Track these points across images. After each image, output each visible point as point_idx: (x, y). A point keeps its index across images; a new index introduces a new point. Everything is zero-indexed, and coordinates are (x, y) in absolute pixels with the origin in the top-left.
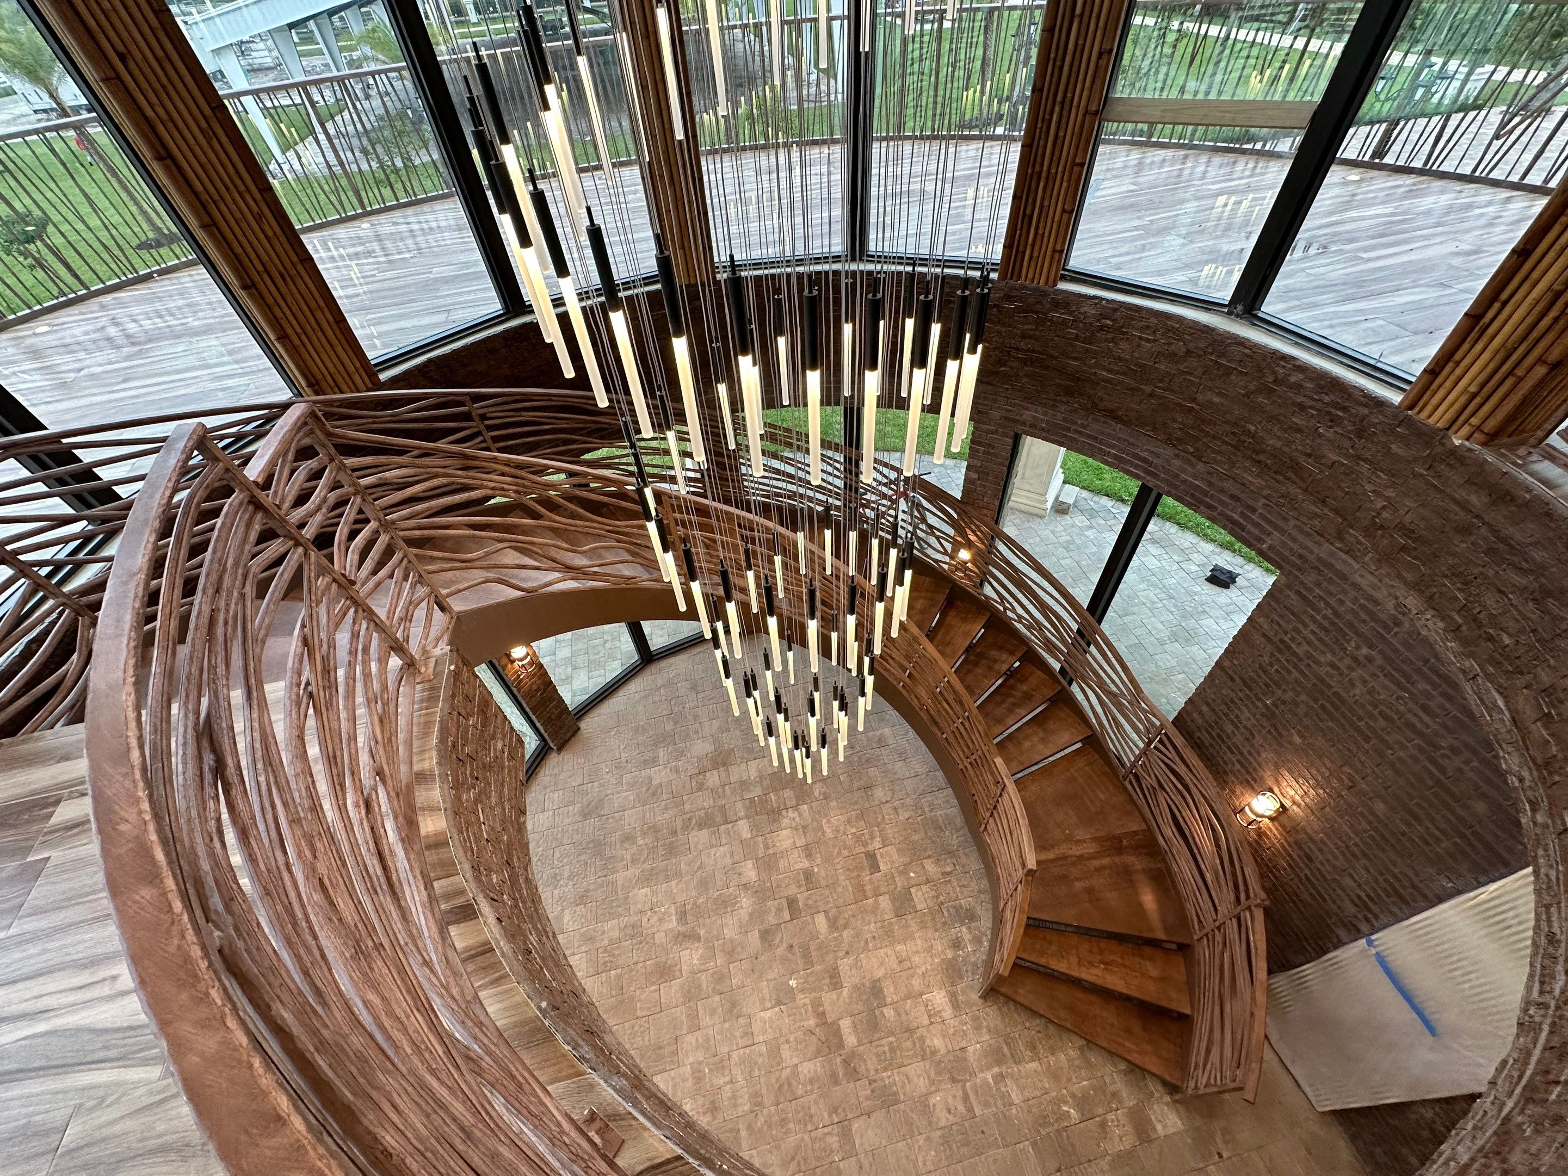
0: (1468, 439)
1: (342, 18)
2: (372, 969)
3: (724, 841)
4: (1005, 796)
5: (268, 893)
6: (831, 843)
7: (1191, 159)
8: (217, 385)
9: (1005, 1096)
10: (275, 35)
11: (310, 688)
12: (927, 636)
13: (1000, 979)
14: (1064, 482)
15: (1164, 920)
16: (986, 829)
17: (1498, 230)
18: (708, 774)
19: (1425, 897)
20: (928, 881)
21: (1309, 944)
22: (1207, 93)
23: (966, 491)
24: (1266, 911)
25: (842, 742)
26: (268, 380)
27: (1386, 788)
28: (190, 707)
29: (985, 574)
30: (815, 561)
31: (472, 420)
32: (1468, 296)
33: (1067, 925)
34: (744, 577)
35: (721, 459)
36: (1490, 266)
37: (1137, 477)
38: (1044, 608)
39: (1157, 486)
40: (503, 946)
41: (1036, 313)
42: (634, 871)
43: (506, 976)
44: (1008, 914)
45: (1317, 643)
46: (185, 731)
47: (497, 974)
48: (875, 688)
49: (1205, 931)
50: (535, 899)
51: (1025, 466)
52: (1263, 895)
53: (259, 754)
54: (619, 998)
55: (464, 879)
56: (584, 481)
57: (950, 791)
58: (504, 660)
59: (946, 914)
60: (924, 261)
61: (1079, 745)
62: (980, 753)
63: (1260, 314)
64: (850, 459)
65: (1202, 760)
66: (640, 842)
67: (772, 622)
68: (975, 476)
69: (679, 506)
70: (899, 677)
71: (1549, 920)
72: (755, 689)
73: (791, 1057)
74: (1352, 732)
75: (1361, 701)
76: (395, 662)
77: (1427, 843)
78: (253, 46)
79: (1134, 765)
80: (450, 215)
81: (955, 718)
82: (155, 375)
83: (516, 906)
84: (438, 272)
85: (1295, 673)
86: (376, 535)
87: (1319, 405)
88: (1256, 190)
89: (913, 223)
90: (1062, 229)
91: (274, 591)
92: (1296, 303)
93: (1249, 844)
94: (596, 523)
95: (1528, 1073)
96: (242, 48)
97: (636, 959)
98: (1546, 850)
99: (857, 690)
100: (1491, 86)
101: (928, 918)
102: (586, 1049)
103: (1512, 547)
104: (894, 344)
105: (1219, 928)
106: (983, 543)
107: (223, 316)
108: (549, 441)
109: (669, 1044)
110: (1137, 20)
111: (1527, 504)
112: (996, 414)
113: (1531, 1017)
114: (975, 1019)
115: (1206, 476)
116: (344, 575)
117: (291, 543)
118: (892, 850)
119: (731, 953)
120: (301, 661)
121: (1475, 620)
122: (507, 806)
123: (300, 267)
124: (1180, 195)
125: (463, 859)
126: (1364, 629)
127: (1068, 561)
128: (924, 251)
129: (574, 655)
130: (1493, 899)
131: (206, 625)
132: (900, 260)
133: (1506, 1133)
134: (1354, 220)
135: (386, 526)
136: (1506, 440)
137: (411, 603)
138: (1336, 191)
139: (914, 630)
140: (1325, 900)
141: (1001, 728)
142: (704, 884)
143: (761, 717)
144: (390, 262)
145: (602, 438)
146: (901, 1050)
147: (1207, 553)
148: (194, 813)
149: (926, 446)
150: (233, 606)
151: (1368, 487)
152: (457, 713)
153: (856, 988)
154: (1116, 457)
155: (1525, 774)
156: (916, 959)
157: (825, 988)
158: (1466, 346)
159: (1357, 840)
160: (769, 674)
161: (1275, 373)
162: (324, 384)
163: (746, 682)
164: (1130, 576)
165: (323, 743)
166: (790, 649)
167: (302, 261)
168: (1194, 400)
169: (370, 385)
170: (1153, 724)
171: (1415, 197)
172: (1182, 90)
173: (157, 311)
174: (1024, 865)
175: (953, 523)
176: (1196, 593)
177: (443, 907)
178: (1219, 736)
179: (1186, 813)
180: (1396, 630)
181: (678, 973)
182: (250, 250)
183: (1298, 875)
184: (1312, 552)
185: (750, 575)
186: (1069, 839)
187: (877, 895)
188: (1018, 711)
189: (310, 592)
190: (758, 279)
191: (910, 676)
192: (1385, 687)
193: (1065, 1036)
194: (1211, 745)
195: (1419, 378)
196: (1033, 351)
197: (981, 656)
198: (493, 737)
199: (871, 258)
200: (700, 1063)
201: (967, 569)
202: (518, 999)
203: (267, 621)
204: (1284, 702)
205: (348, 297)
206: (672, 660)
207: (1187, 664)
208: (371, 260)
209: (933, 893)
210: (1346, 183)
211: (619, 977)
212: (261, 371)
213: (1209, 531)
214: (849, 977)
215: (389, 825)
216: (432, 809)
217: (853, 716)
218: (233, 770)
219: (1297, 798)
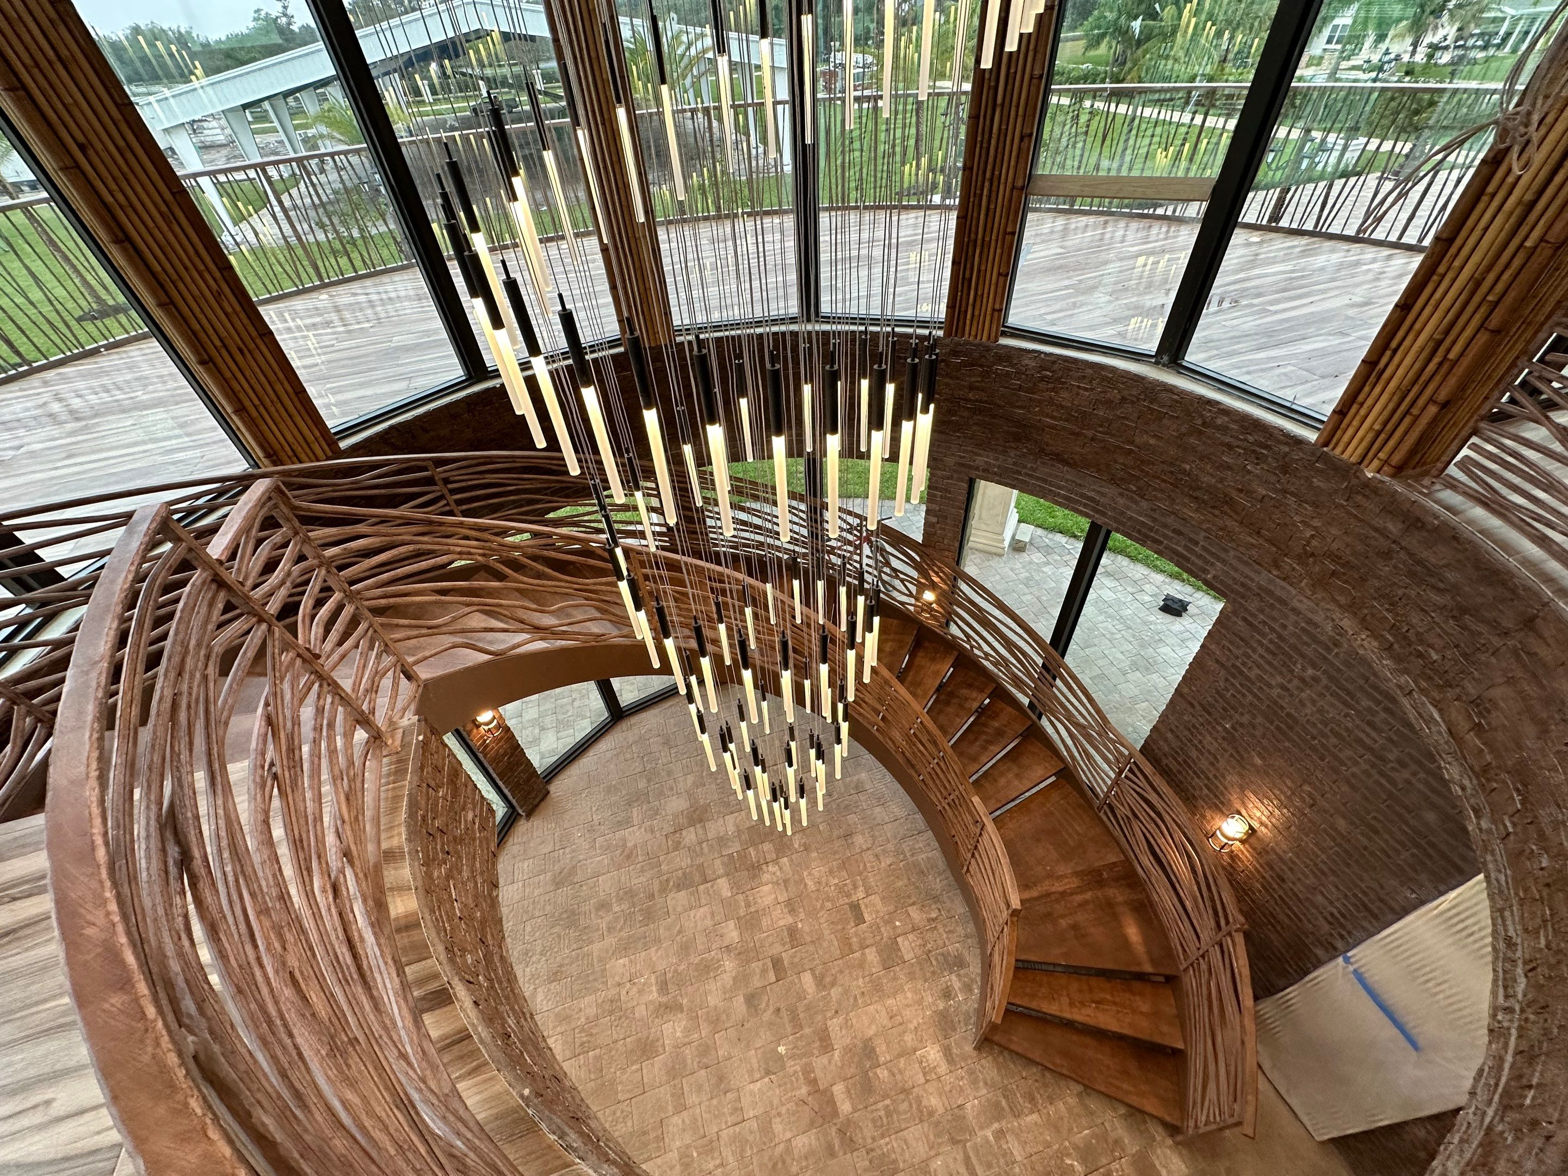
0: (1378, 472)
1: (296, 99)
2: (349, 1066)
3: (703, 901)
4: (985, 836)
5: (240, 991)
6: (814, 896)
7: (1111, 224)
8: (166, 458)
9: (1006, 1154)
10: (228, 115)
11: (274, 769)
12: (898, 677)
13: (993, 1027)
14: (1019, 521)
15: (1149, 953)
16: (968, 870)
17: (1383, 283)
18: (684, 833)
19: (1392, 909)
20: (914, 930)
21: (1291, 966)
22: (1119, 169)
23: (926, 534)
24: (1247, 935)
25: (821, 791)
26: (224, 452)
27: (1345, 804)
28: (153, 798)
29: (950, 614)
30: (786, 611)
31: (436, 484)
32: (1363, 343)
33: (1054, 965)
34: (715, 629)
35: (689, 513)
36: (1378, 316)
37: (1086, 515)
38: (1009, 644)
39: (1105, 523)
40: (481, 1032)
41: (981, 366)
42: (611, 941)
43: (486, 1064)
44: (996, 958)
45: (1267, 667)
46: (148, 824)
47: (474, 1064)
48: (851, 734)
49: (1190, 962)
50: (511, 978)
51: (981, 507)
52: (1241, 919)
53: (224, 843)
54: (599, 1081)
55: (437, 962)
56: (549, 541)
57: (930, 833)
58: (469, 726)
59: (934, 963)
60: (875, 321)
61: (1053, 779)
62: (957, 793)
63: (1184, 364)
64: (815, 509)
65: (1171, 786)
66: (616, 909)
67: (747, 675)
68: (934, 520)
69: (650, 562)
70: (873, 721)
71: (1504, 925)
72: (731, 742)
73: (784, 1130)
74: (1308, 751)
75: (1313, 719)
76: (361, 735)
77: (1389, 856)
78: (205, 124)
79: (1107, 796)
80: (409, 285)
81: (930, 759)
82: (102, 450)
83: (493, 987)
84: (397, 341)
85: (1250, 697)
86: (340, 608)
87: (1245, 444)
88: (1172, 251)
89: (864, 286)
90: (1000, 290)
91: (237, 670)
92: (1215, 352)
93: (1224, 868)
94: (564, 582)
95: (1503, 1080)
96: (194, 126)
97: (615, 1036)
98: (1493, 855)
99: (833, 738)
100: (1367, 155)
101: (917, 969)
102: (572, 1137)
103: (1428, 569)
104: (852, 398)
105: (1203, 956)
106: (946, 584)
107: (175, 389)
108: (514, 502)
109: (654, 1129)
110: (1054, 100)
111: (1436, 529)
112: (950, 461)
113: (1499, 1022)
114: (971, 1072)
115: (1149, 512)
116: (308, 649)
117: (254, 620)
118: (875, 899)
119: (716, 1022)
120: (265, 742)
121: (1405, 638)
122: (479, 880)
123: (259, 341)
124: (1104, 256)
125: (436, 941)
126: (1308, 651)
127: (1029, 597)
128: (876, 312)
129: (541, 715)
130: (1454, 907)
131: (168, 710)
132: (853, 320)
133: (1491, 1143)
134: (1259, 277)
135: (350, 597)
136: (1411, 472)
137: (377, 673)
138: (1242, 251)
139: (885, 673)
140: (1300, 920)
141: (977, 766)
142: (685, 949)
143: (738, 770)
144: (349, 332)
145: (567, 496)
146: (899, 1113)
147: (1158, 583)
148: (161, 911)
149: (887, 492)
150: (195, 689)
151: (1297, 518)
152: (426, 785)
153: (848, 1050)
154: (1066, 498)
155: (1466, 782)
156: (907, 1013)
157: (815, 1052)
158: (1367, 389)
159: (1324, 857)
160: (743, 725)
161: (1202, 416)
162: (282, 454)
163: (722, 736)
164: (1088, 610)
165: (288, 827)
166: (764, 699)
167: (261, 336)
168: (1132, 443)
169: (330, 454)
170: (1121, 753)
171: (1311, 256)
172: (1097, 167)
173: (103, 386)
174: (1008, 905)
175: (917, 566)
176: (1151, 623)
177: (415, 994)
178: (1185, 762)
179: (1162, 841)
180: (1336, 650)
181: (660, 1049)
182: (207, 325)
183: (1272, 896)
184: (1252, 580)
185: (722, 628)
186: (1050, 876)
187: (863, 947)
188: (992, 748)
189: (274, 669)
190: (719, 340)
191: (883, 717)
192: (1332, 705)
193: (1063, 1083)
194: (1180, 772)
195: (1330, 418)
196: (981, 401)
197: (951, 695)
198: (463, 809)
199: (827, 319)
200: (688, 1146)
201: (933, 609)
202: (498, 1088)
203: (230, 701)
204: (1242, 725)
205: (305, 367)
206: (643, 715)
207: (1149, 691)
208: (329, 330)
209: (920, 942)
210: (1249, 244)
211: (598, 1058)
212: (215, 443)
213: (1158, 563)
214: (840, 1038)
215: (358, 908)
216: (401, 889)
217: (830, 764)
218: (199, 861)
219: (1264, 818)
